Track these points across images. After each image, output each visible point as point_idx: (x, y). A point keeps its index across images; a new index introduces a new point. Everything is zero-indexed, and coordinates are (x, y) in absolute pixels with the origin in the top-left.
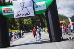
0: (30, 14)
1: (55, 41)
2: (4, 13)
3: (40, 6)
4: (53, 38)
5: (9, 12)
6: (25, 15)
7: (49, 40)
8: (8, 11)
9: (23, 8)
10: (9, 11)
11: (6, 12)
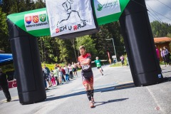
0: (85, 25)
1: (145, 82)
2: (28, 26)
3: (106, 6)
4: (139, 76)
5: (40, 25)
6: (75, 28)
8: (37, 22)
9: (69, 14)
10: (40, 22)
11: (32, 23)
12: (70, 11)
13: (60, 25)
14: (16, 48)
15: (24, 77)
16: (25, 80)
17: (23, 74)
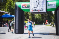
0: (42, 10)
2: (22, 7)
3: (51, 5)
6: (39, 11)
7: (55, 33)
9: (38, 5)
10: (27, 7)
11: (24, 7)
12: (38, 4)
13: (33, 9)
14: (17, 14)
15: (18, 24)
16: (18, 26)
17: (18, 23)
